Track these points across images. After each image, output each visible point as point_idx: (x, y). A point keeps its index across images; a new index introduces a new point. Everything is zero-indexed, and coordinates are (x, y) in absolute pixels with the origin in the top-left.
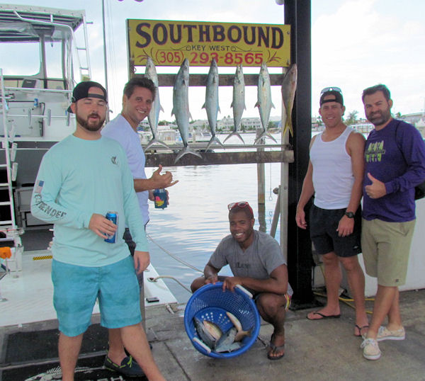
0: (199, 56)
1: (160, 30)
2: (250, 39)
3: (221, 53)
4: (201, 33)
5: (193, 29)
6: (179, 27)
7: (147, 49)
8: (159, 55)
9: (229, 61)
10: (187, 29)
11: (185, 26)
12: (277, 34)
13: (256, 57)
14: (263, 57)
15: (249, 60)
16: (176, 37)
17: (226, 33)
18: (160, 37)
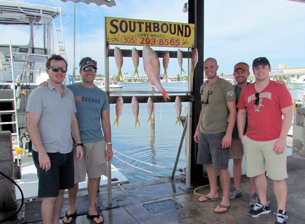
0: (145, 40)
1: (124, 24)
2: (173, 32)
3: (157, 39)
4: (147, 27)
5: (142, 24)
6: (134, 23)
7: (116, 35)
8: (123, 39)
9: (161, 43)
10: (138, 24)
11: (137, 22)
12: (188, 29)
13: (176, 42)
14: (180, 42)
15: (172, 43)
16: (133, 29)
17: (160, 27)
18: (124, 28)
